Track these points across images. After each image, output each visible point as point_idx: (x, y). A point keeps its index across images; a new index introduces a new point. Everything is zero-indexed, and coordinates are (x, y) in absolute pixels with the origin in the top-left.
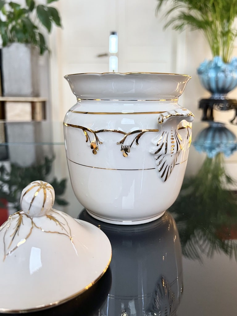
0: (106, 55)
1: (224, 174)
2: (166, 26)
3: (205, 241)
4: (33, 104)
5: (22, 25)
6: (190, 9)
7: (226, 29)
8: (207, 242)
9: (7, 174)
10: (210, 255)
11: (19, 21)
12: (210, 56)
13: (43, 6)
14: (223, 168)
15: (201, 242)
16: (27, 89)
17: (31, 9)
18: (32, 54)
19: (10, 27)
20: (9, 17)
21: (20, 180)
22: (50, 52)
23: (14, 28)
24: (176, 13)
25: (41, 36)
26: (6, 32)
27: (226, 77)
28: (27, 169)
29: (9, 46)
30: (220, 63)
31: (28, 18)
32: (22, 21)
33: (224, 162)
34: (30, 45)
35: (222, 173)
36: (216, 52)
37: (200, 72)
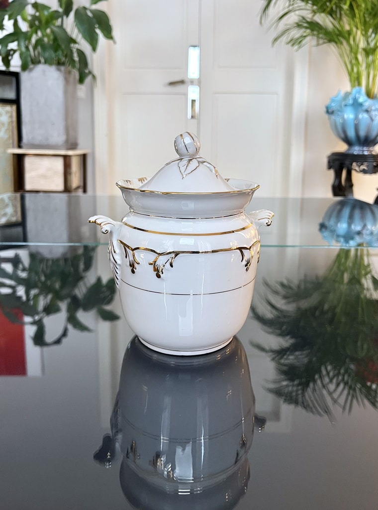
0: (182, 82)
1: (369, 276)
2: (276, 40)
3: (338, 385)
4: (67, 159)
5: (52, 37)
6: (314, 12)
7: (372, 45)
8: (342, 386)
9: (24, 270)
10: (347, 408)
11: (48, 31)
12: (346, 86)
13: (85, 8)
14: (369, 265)
15: (332, 387)
16: (58, 136)
17: (67, 12)
18: (67, 80)
19: (34, 40)
20: (32, 25)
21: (43, 278)
22: (94, 77)
23: (39, 42)
24: (293, 18)
25: (81, 54)
26: (27, 48)
27: (372, 120)
28: (55, 261)
29: (31, 70)
30: (362, 99)
31: (61, 27)
32: (52, 32)
33: (368, 255)
34: (62, 68)
35: (366, 274)
36: (356, 80)
37: (329, 112)
